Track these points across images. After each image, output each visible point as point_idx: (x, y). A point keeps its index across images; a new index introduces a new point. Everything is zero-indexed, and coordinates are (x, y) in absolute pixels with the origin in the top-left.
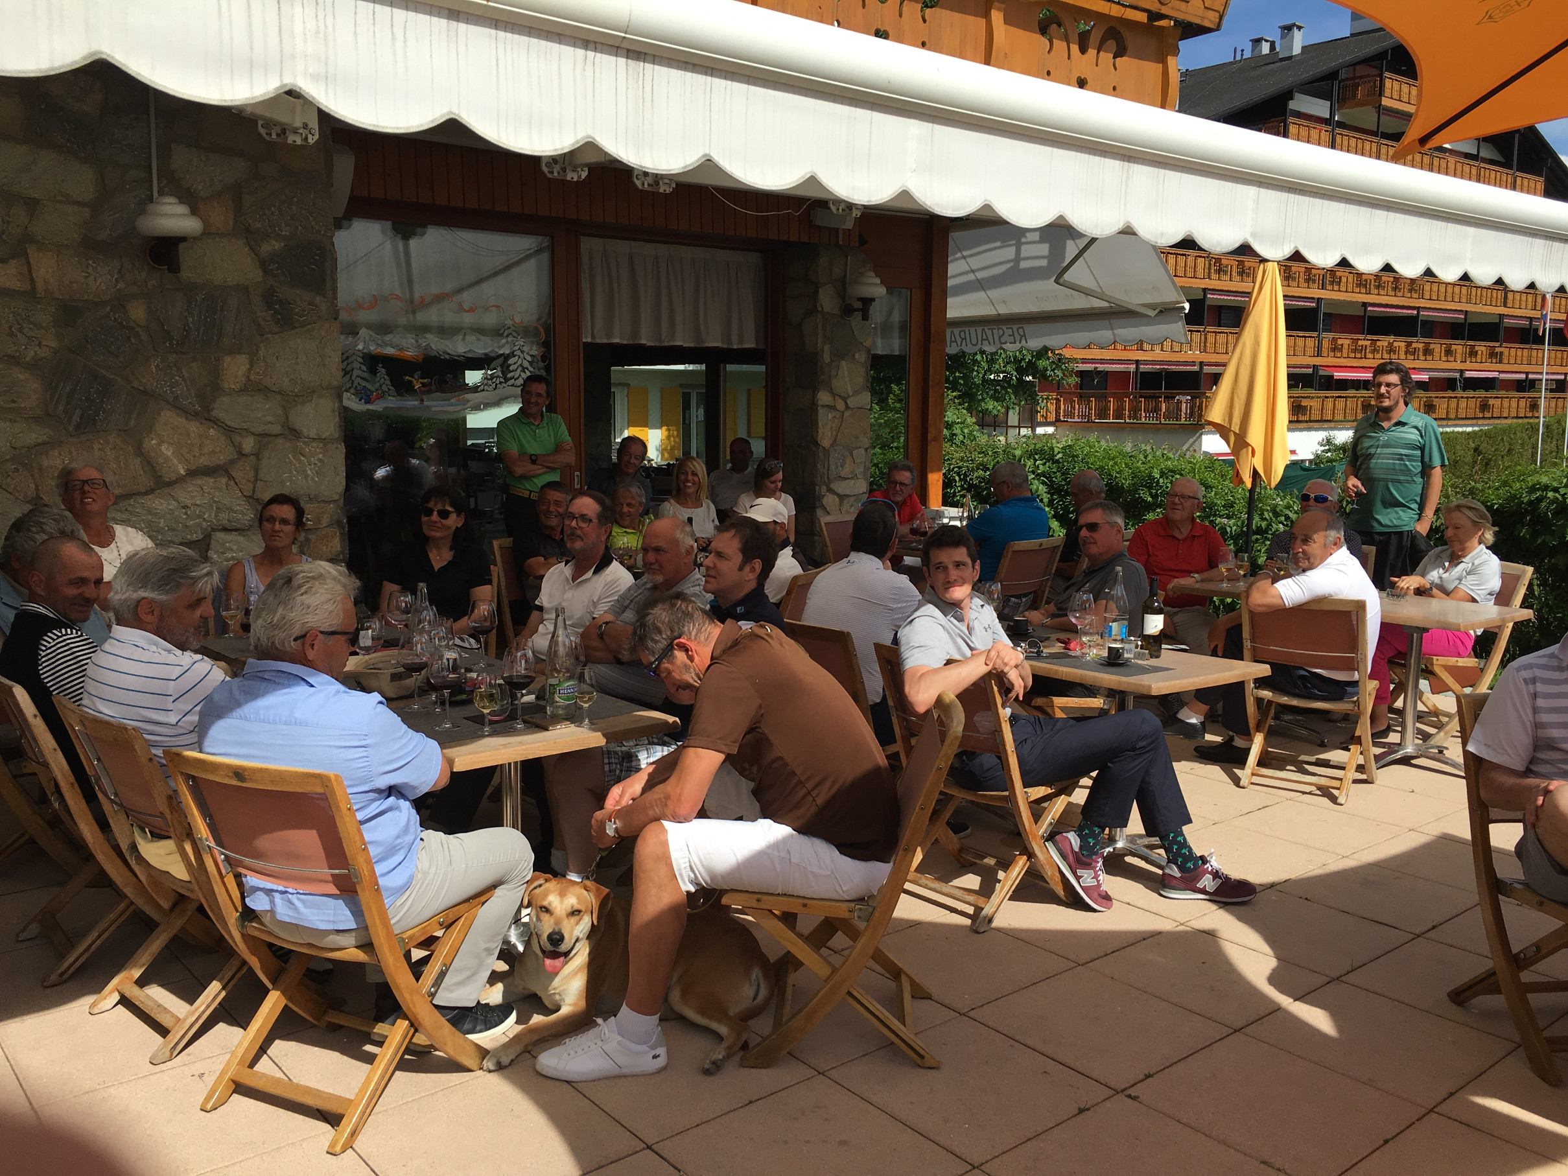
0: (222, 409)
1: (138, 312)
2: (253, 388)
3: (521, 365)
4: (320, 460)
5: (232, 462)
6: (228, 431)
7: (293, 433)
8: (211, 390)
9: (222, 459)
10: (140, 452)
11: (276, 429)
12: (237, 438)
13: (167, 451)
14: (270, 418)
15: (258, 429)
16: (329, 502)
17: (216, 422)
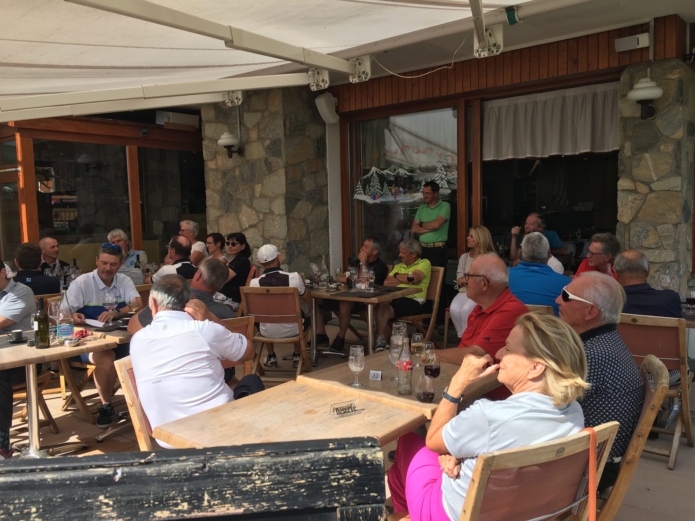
0: (256, 203)
1: (237, 172)
2: (262, 196)
3: (441, 177)
4: (279, 223)
5: (258, 223)
6: (257, 212)
7: (272, 212)
8: (252, 197)
9: (255, 222)
10: (238, 220)
11: (267, 211)
12: (259, 214)
13: (244, 219)
14: (266, 207)
15: (263, 211)
16: (282, 240)
17: (253, 208)
